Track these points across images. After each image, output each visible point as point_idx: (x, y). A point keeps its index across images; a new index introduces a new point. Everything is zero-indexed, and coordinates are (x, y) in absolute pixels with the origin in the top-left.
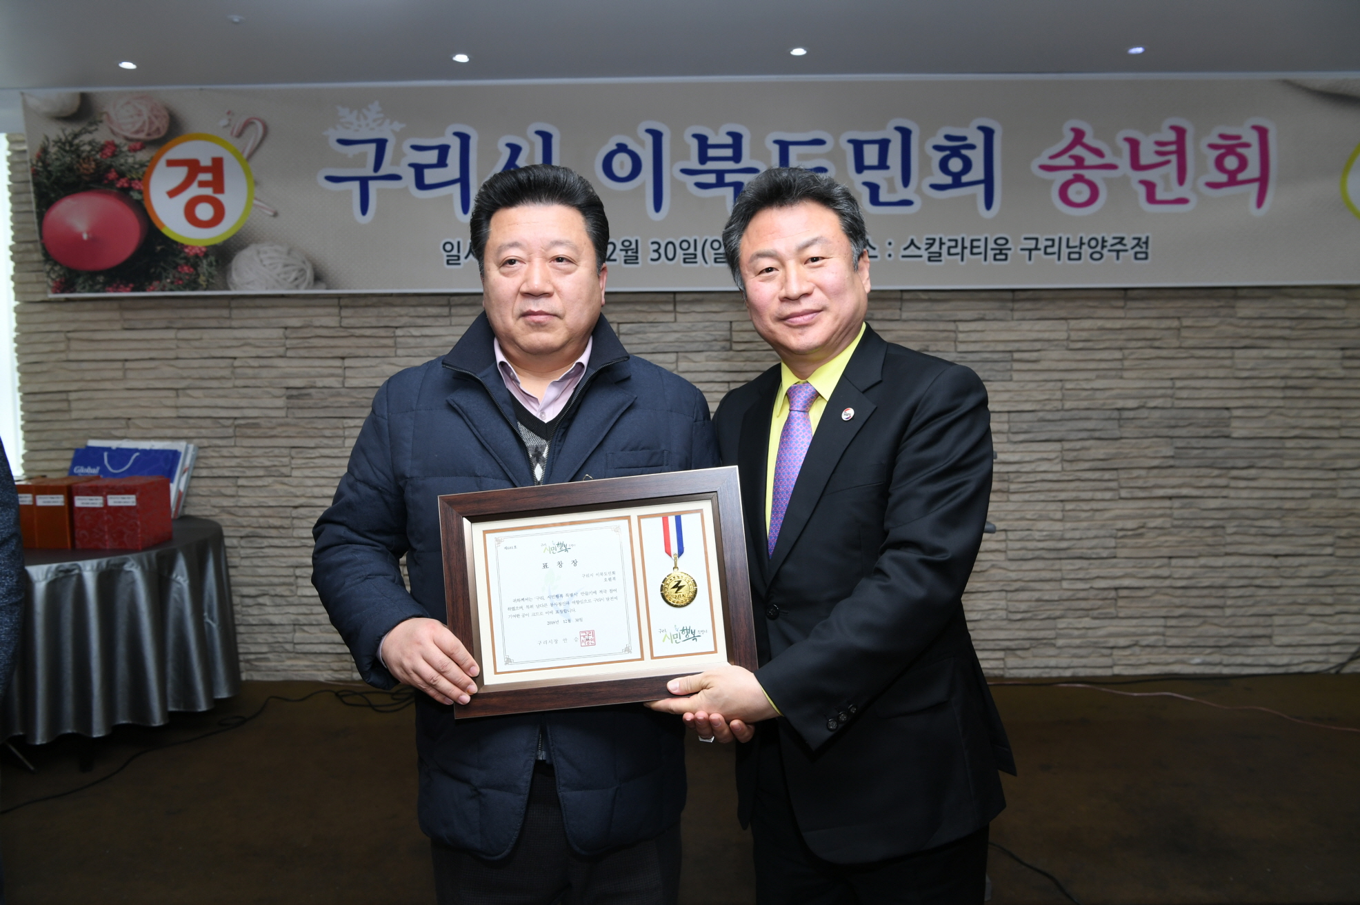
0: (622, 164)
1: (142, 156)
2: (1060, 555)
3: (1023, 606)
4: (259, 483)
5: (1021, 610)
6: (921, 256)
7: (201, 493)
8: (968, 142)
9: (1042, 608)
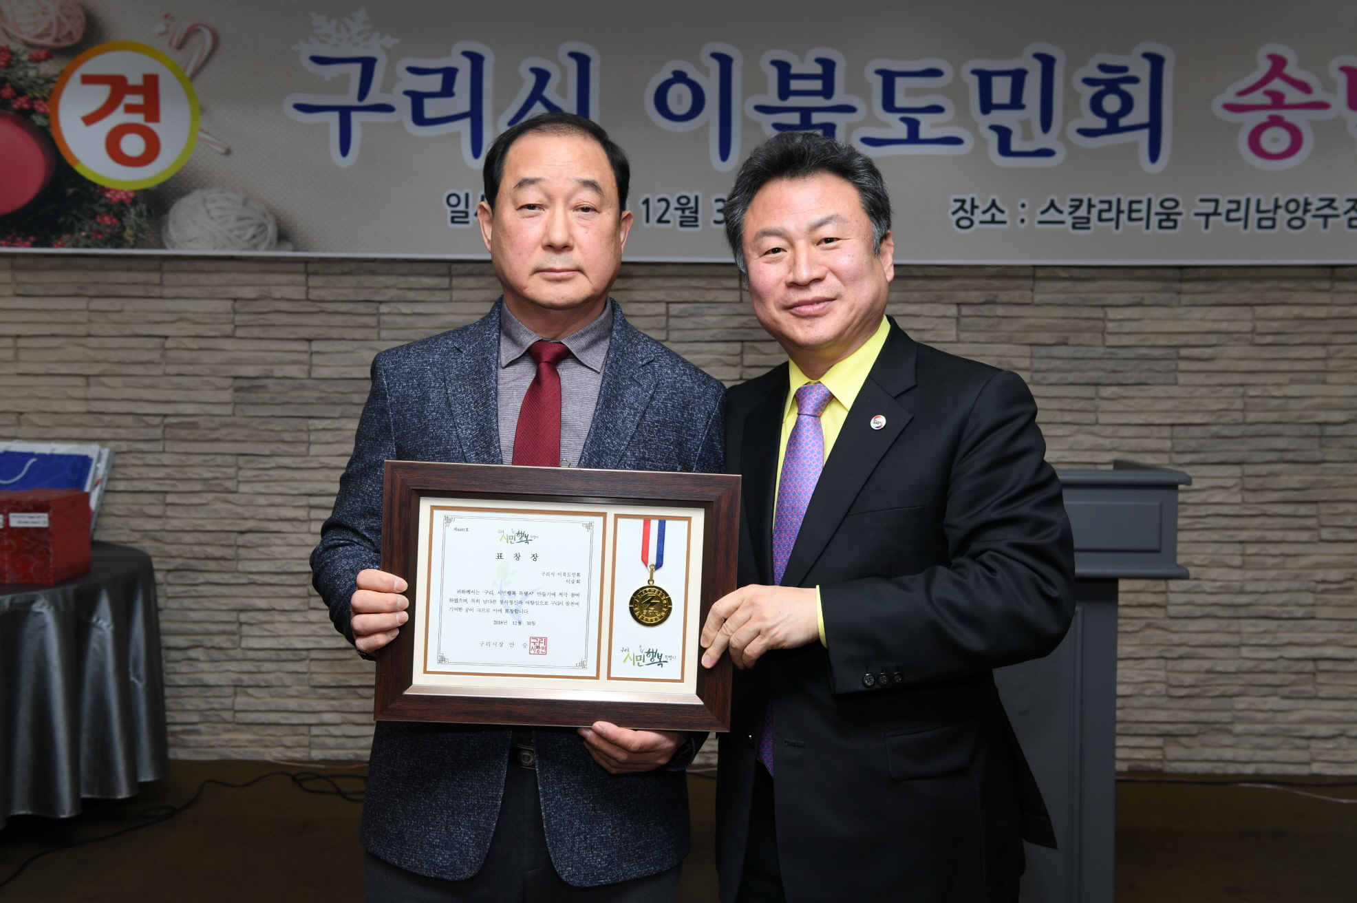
0: (679, 98)
1: (49, 68)
2: (1237, 613)
3: (1189, 679)
4: (195, 500)
5: (1186, 684)
6: (1063, 222)
7: (117, 512)
8: (1130, 73)
9: (1214, 682)
